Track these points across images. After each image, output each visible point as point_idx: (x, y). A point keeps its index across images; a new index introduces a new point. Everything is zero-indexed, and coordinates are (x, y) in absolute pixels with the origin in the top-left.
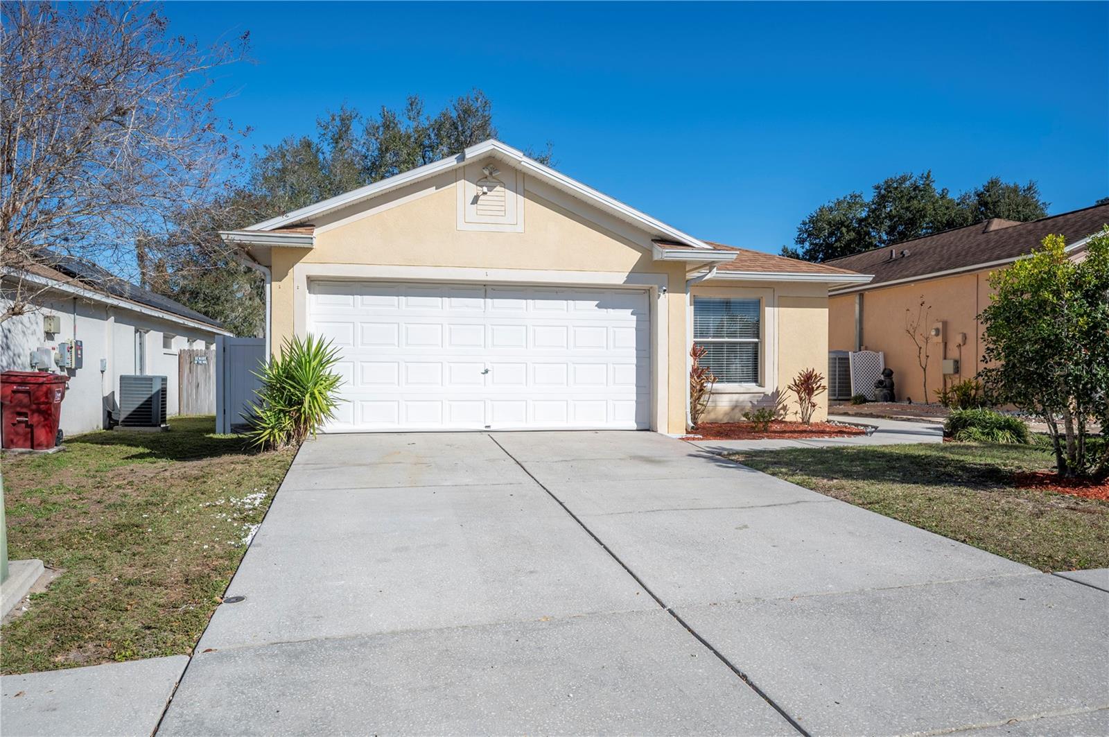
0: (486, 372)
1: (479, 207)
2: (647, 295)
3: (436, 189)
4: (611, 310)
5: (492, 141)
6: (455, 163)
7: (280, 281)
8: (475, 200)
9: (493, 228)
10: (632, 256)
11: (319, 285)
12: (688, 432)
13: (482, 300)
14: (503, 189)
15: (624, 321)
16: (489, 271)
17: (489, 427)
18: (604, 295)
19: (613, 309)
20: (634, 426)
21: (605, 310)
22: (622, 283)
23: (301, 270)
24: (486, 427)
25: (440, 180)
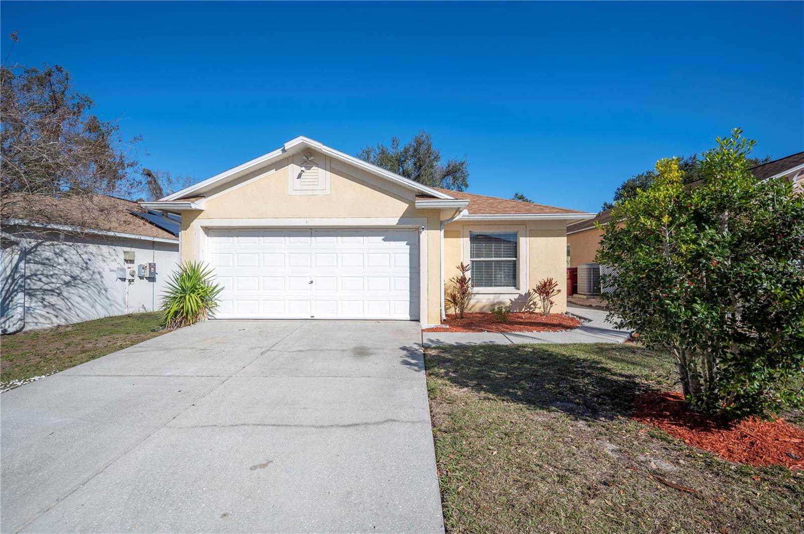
0: (312, 282)
1: (302, 180)
2: (417, 232)
3: (276, 170)
4: (393, 242)
5: (301, 137)
6: (281, 153)
7: (186, 230)
8: (300, 176)
9: (310, 193)
10: (402, 207)
11: (213, 232)
12: (442, 323)
13: (309, 238)
14: (317, 168)
15: (402, 248)
16: (308, 220)
17: (313, 317)
18: (387, 233)
19: (394, 241)
20: (408, 318)
21: (389, 242)
22: (395, 224)
23: (197, 224)
24: (311, 317)
25: (278, 165)
